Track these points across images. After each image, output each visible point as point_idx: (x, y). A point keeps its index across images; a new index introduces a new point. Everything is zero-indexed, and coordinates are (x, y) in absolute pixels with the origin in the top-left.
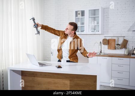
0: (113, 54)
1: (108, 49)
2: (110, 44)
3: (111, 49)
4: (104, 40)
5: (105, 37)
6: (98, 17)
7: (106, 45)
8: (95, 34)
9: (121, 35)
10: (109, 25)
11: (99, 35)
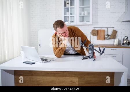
0: (102, 44)
1: (98, 39)
2: (99, 34)
3: (100, 40)
4: (93, 31)
5: (94, 27)
6: (89, 7)
7: (96, 35)
8: (84, 25)
9: (110, 26)
10: (98, 16)
11: (88, 26)
